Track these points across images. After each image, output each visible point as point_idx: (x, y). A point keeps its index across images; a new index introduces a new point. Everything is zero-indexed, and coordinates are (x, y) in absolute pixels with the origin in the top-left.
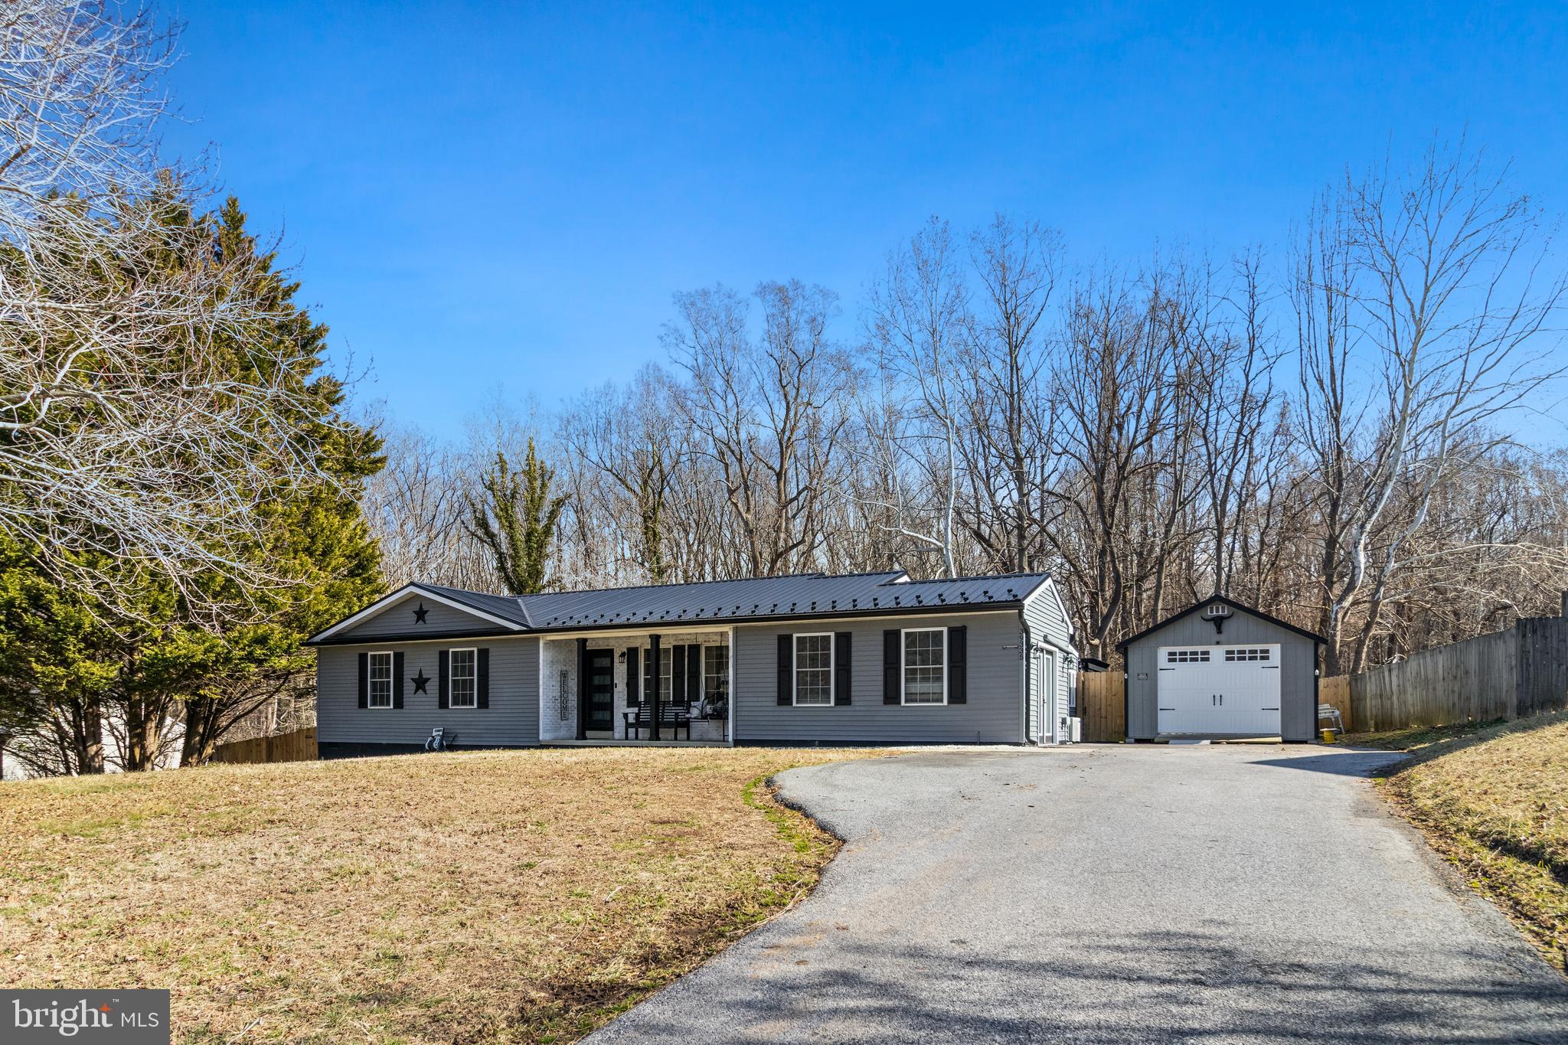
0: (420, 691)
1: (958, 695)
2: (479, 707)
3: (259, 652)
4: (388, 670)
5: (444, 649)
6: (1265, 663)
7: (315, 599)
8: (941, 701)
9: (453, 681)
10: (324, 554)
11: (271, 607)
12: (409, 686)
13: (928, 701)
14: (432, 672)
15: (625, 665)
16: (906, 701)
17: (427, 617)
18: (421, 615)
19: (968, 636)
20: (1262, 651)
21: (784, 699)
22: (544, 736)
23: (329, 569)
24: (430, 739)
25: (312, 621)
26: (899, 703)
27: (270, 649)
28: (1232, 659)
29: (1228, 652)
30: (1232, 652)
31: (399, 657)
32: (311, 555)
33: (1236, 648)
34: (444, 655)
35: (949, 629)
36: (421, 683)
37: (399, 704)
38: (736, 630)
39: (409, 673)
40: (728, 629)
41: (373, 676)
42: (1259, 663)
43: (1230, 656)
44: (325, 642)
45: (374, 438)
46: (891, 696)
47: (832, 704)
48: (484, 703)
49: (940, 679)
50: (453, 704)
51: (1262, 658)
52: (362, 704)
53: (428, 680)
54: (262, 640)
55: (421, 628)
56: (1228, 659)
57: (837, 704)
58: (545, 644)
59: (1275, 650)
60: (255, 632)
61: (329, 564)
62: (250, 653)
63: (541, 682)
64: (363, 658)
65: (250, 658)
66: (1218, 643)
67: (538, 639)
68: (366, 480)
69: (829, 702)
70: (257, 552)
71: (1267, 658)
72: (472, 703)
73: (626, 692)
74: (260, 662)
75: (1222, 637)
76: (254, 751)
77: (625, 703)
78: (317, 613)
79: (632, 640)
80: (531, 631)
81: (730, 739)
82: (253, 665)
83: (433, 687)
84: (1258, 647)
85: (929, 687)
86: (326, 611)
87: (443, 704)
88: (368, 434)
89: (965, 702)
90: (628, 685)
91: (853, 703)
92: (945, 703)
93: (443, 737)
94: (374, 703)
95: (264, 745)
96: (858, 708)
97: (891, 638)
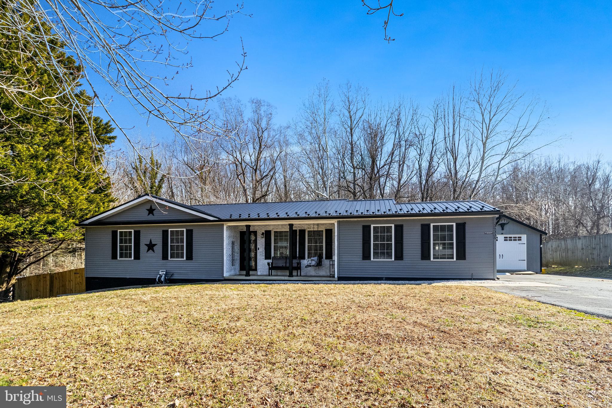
0: (151, 251)
1: (461, 255)
2: (187, 259)
3: (50, 228)
4: (131, 240)
5: (165, 229)
6: (520, 242)
7: (80, 202)
8: (453, 258)
9: (171, 245)
10: (85, 180)
11: (57, 205)
12: (143, 248)
13: (445, 258)
14: (158, 240)
15: (264, 239)
16: (434, 258)
17: (154, 212)
18: (151, 211)
19: (466, 228)
20: (519, 237)
21: (366, 256)
22: (226, 274)
23: (88, 188)
24: (158, 276)
25: (79, 214)
26: (430, 259)
27: (57, 227)
28: (507, 240)
29: (505, 238)
30: (507, 237)
31: (137, 234)
32: (78, 179)
33: (508, 236)
34: (165, 233)
35: (457, 224)
36: (151, 247)
37: (137, 257)
38: (339, 223)
39: (144, 241)
40: (335, 221)
41: (121, 242)
42: (518, 242)
43: (506, 239)
44: (90, 224)
45: (110, 126)
46: (425, 255)
47: (393, 259)
48: (190, 257)
49: (453, 248)
50: (171, 257)
51: (519, 240)
52: (114, 257)
53: (155, 245)
54: (52, 222)
55: (151, 218)
56: (505, 240)
57: (395, 259)
58: (227, 227)
59: (524, 237)
60: (48, 217)
61: (87, 185)
62: (45, 229)
63: (225, 247)
64: (114, 233)
65: (44, 232)
66: (502, 234)
67: (223, 225)
68: (106, 146)
69: (392, 258)
70: (49, 174)
71: (521, 240)
72: (183, 257)
73: (264, 252)
74: (50, 235)
75: (503, 232)
76: (42, 281)
77: (264, 257)
78: (81, 210)
79: (267, 226)
80: (220, 220)
81: (336, 276)
82: (46, 236)
83: (159, 249)
84: (517, 236)
85: (447, 252)
86: (86, 209)
87: (165, 257)
88: (107, 124)
89: (465, 259)
90: (265, 249)
91: (404, 259)
92: (455, 259)
93: (166, 275)
94: (121, 257)
95: (48, 278)
96: (406, 262)
97: (425, 228)
